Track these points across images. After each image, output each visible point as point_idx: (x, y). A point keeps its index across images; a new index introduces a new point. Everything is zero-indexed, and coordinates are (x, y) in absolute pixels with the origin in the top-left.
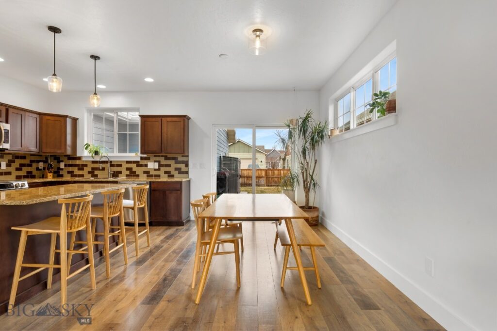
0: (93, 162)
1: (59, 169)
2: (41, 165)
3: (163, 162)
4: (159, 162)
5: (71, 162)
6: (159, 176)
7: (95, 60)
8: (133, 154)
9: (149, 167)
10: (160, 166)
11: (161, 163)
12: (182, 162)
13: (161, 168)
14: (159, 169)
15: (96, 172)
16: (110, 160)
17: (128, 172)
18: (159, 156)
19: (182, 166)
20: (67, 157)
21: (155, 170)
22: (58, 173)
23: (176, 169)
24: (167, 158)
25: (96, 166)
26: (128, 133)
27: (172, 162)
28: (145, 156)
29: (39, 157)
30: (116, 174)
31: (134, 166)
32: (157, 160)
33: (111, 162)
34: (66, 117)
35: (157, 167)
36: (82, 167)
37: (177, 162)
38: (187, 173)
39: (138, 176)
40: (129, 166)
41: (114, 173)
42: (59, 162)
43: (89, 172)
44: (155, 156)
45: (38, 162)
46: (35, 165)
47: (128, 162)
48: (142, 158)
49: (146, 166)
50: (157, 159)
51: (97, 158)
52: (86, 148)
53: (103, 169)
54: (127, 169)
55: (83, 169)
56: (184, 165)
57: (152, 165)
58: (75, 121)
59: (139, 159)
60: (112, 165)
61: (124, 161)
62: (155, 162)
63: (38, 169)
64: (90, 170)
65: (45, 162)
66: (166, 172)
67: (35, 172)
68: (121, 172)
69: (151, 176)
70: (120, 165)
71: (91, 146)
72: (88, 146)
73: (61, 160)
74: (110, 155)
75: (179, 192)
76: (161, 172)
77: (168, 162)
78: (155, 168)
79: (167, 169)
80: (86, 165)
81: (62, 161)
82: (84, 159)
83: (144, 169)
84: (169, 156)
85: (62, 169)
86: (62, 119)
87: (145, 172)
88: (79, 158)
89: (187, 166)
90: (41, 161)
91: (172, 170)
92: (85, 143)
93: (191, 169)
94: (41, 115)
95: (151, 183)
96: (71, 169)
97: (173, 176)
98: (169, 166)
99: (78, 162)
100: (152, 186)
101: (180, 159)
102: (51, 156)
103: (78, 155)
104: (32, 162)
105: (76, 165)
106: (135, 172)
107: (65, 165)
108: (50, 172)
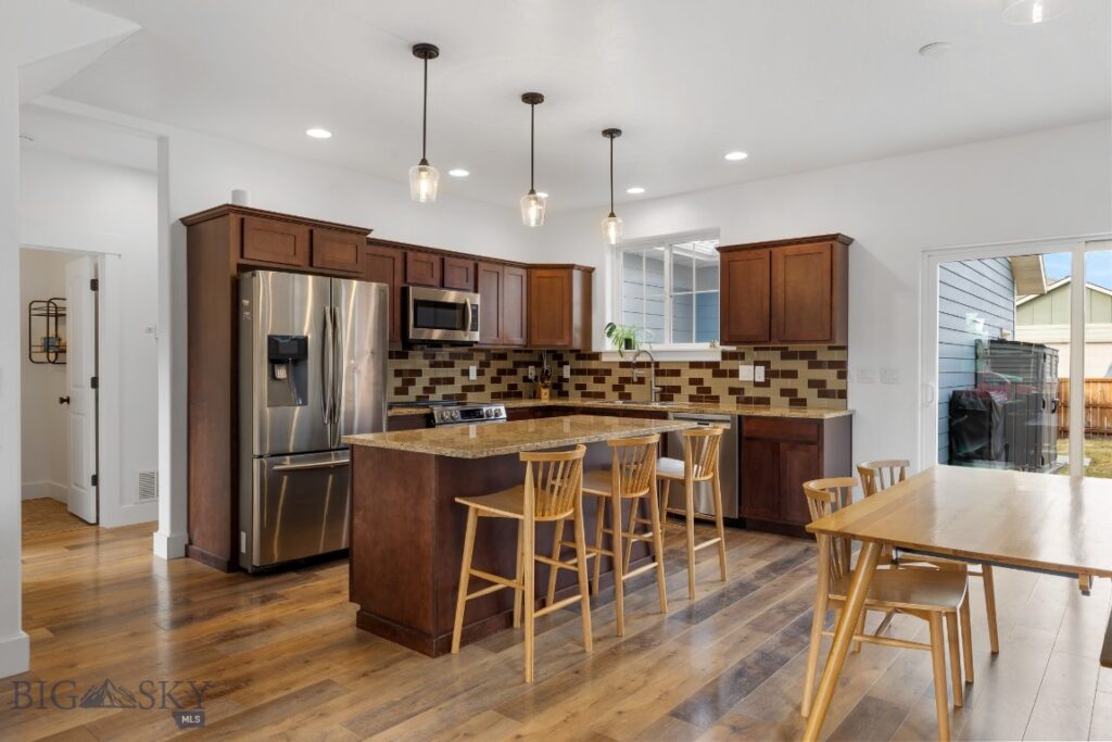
0: (624, 365)
1: (562, 380)
2: (532, 371)
3: (779, 364)
4: (766, 364)
5: (582, 364)
6: (765, 401)
7: (612, 138)
8: (705, 346)
9: (741, 378)
10: (770, 374)
11: (773, 367)
12: (832, 365)
13: (773, 381)
14: (766, 384)
15: (628, 388)
16: (656, 359)
17: (693, 390)
18: (767, 349)
19: (830, 376)
20: (574, 355)
21: (757, 384)
22: (559, 389)
23: (812, 384)
24: (787, 355)
25: (627, 373)
26: (694, 292)
27: (800, 366)
28: (732, 348)
29: (527, 354)
30: (667, 394)
31: (706, 374)
32: (762, 359)
33: (657, 364)
34: (570, 267)
35: (761, 377)
36: (600, 375)
37: (815, 364)
38: (843, 394)
39: (716, 399)
40: (696, 373)
41: (663, 391)
42: (561, 365)
43: (615, 388)
44: (756, 349)
45: (527, 364)
46: (521, 371)
47: (694, 365)
48: (725, 355)
49: (734, 374)
50: (763, 356)
51: (629, 357)
52: (609, 334)
53: (641, 381)
54: (693, 382)
55: (602, 381)
56: (834, 372)
57: (748, 373)
58: (588, 273)
59: (718, 358)
60: (659, 373)
61: (685, 362)
62: (756, 363)
63: (526, 379)
64: (617, 383)
65: (538, 364)
66: (784, 392)
67: (522, 387)
68: (677, 389)
69: (748, 401)
70: (676, 373)
71: (618, 327)
72: (612, 327)
73: (564, 360)
74: (656, 347)
75: (814, 448)
76: (772, 393)
77: (789, 365)
78: (757, 380)
79: (789, 383)
80: (608, 372)
81: (567, 363)
82: (604, 359)
83: (729, 382)
84: (792, 347)
85: (567, 380)
86: (563, 273)
87: (732, 391)
88: (596, 356)
89: (843, 375)
90: (531, 363)
91: (800, 385)
92: (608, 321)
93: (854, 386)
94: (529, 268)
95: (743, 420)
96: (581, 379)
97: (802, 403)
98: (792, 374)
99: (594, 365)
100: (745, 427)
101: (824, 355)
102: (548, 352)
103: (595, 349)
104: (517, 364)
105: (590, 372)
106: (708, 390)
107: (573, 372)
108: (546, 386)
